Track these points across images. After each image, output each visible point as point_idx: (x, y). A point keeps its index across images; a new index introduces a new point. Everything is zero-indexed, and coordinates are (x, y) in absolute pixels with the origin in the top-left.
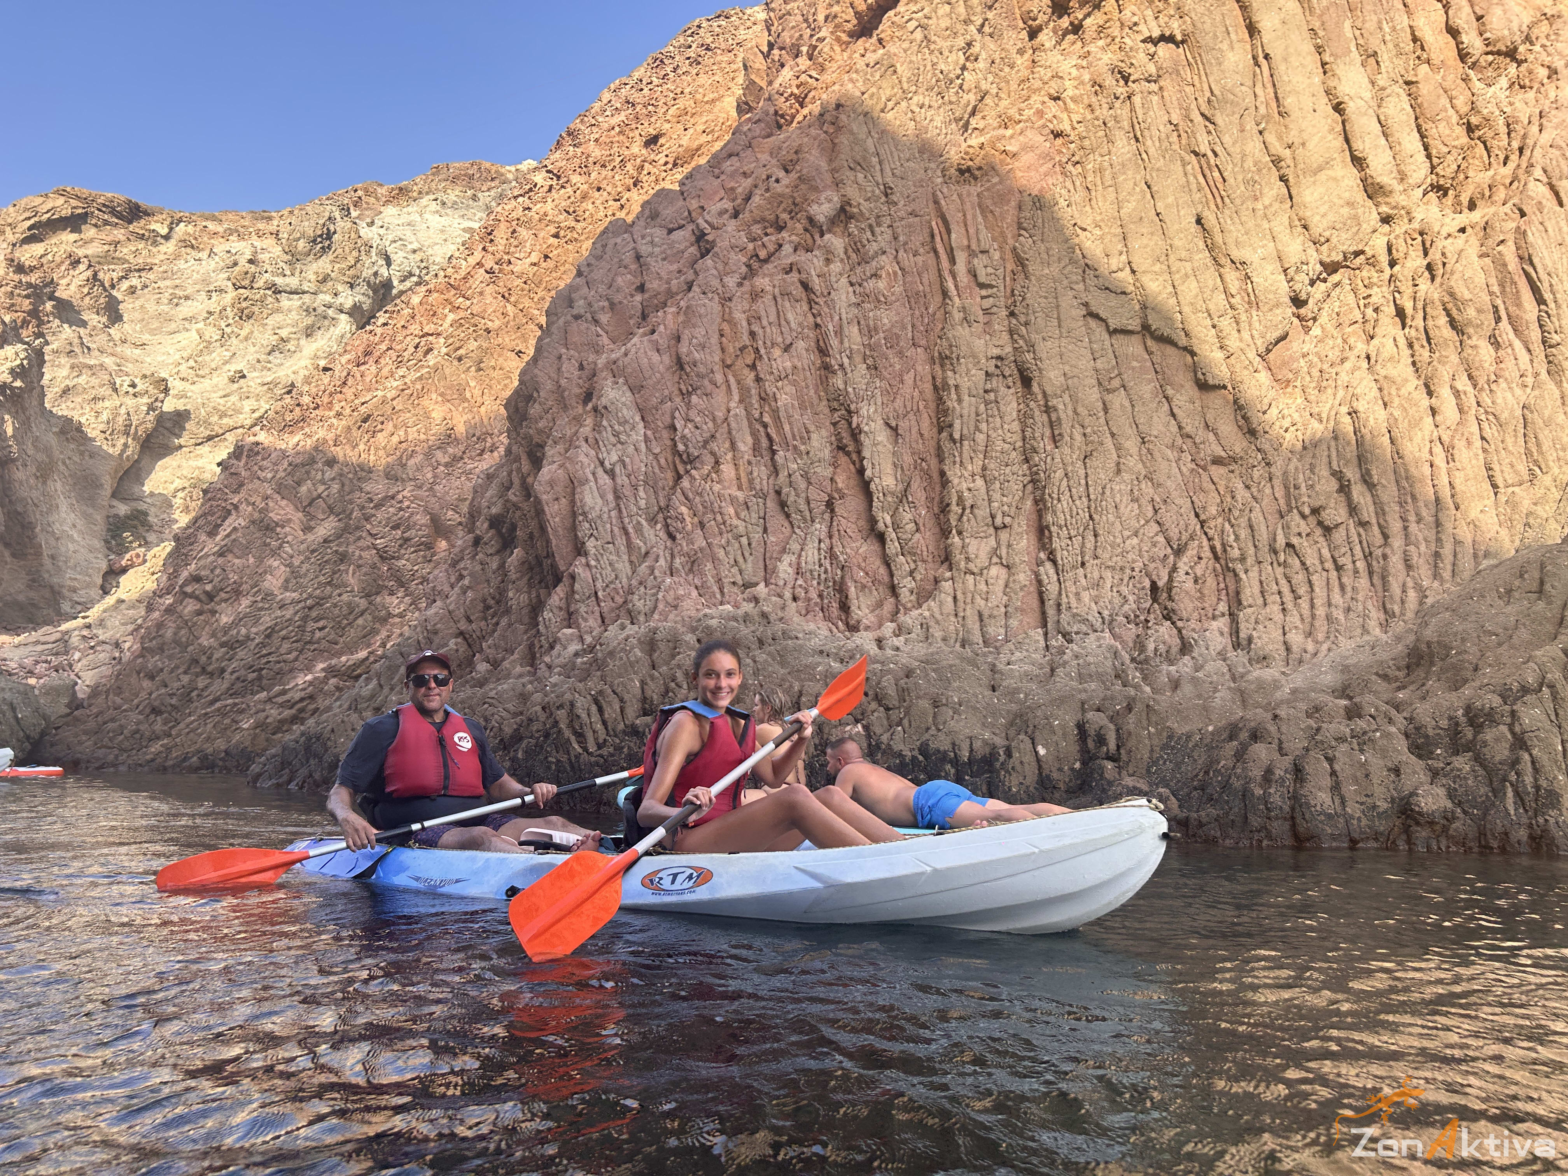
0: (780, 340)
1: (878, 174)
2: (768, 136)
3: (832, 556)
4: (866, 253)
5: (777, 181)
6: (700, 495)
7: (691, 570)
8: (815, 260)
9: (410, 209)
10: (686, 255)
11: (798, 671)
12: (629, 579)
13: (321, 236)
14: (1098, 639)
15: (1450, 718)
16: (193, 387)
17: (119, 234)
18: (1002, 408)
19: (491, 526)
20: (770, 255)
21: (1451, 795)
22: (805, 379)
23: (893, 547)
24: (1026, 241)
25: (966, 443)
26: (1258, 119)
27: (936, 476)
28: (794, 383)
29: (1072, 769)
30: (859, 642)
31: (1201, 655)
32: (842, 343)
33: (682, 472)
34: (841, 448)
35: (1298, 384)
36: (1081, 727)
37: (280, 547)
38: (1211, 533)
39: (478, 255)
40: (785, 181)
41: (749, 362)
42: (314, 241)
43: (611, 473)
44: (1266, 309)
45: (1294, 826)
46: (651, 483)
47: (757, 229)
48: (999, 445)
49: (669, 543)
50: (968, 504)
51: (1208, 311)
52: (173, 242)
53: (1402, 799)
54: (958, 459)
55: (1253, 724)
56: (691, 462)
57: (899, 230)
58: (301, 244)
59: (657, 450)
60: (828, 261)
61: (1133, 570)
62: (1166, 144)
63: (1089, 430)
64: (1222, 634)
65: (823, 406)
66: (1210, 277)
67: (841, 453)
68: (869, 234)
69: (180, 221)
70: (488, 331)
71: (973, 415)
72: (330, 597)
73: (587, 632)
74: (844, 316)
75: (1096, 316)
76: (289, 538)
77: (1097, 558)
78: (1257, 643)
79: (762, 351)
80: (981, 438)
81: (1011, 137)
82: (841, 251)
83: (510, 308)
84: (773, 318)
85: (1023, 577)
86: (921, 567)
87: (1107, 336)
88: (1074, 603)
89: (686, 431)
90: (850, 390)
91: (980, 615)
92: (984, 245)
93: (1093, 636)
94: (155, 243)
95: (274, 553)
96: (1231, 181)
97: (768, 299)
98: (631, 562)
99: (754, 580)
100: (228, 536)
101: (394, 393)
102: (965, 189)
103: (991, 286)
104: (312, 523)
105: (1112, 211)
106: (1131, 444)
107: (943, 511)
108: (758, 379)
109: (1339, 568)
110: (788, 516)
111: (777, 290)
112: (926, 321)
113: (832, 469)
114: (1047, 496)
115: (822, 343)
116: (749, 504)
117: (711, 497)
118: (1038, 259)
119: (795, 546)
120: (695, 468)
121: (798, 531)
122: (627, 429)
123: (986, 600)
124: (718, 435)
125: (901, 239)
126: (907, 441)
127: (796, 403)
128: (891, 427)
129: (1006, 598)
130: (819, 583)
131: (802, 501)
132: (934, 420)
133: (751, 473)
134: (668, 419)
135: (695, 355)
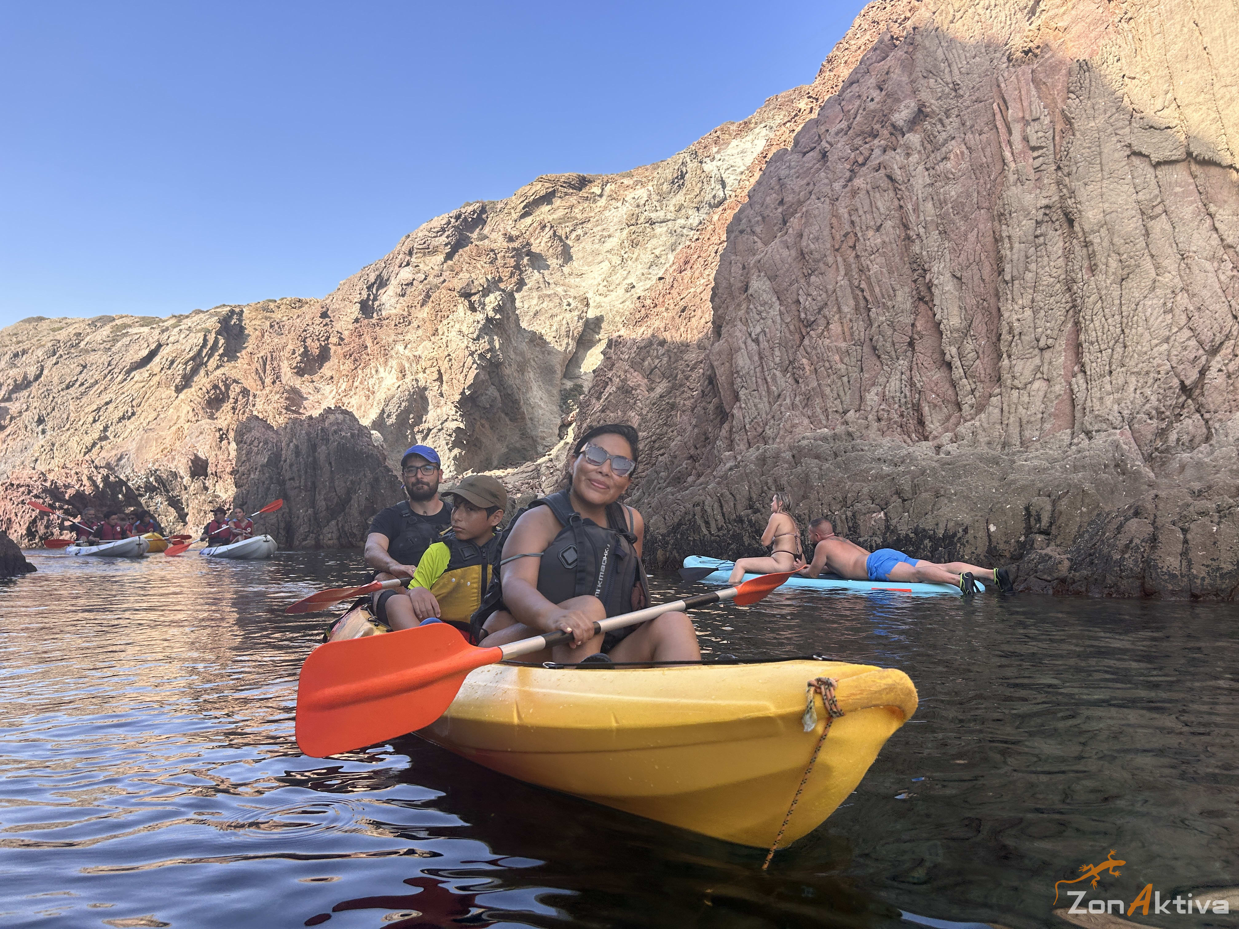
0: (872, 223)
1: (947, 76)
2: (884, 59)
3: (912, 384)
4: (936, 143)
5: (872, 100)
6: (815, 349)
7: (806, 405)
8: (897, 157)
9: (748, 138)
11: (856, 474)
12: (766, 414)
13: (677, 178)
16: (607, 300)
17: (573, 200)
18: (1049, 248)
20: (867, 159)
22: (892, 250)
23: (958, 372)
24: (1073, 102)
25: (1016, 282)
27: (994, 312)
28: (884, 255)
29: (1016, 542)
30: (912, 449)
31: (1218, 442)
32: (918, 217)
33: (804, 334)
34: (921, 299)
36: (1028, 509)
37: (635, 403)
40: (878, 98)
41: (851, 244)
42: (673, 182)
43: (757, 341)
45: (1143, 585)
46: (783, 344)
47: (858, 141)
48: (1047, 280)
49: (794, 386)
50: (1016, 332)
52: (604, 198)
54: (1009, 296)
56: (810, 325)
57: (966, 117)
58: (666, 187)
59: (788, 320)
60: (908, 155)
61: (1159, 373)
63: (1125, 256)
65: (906, 270)
67: (921, 303)
68: (939, 126)
69: (607, 182)
71: (1022, 259)
72: (666, 433)
73: (738, 454)
74: (920, 196)
75: (1139, 154)
76: (640, 397)
77: (1123, 365)
79: (859, 235)
80: (1029, 276)
82: (918, 145)
84: (867, 207)
85: (1059, 388)
86: (980, 386)
87: (1151, 170)
88: (1097, 405)
89: (807, 303)
90: (924, 253)
91: (1021, 422)
92: (1035, 115)
94: (595, 201)
95: (632, 408)
97: (862, 194)
98: (769, 402)
99: (850, 407)
100: (606, 399)
101: (702, 288)
102: (1022, 70)
103: (1041, 148)
104: (653, 386)
107: (998, 339)
108: (857, 256)
110: (879, 357)
111: (869, 186)
112: (989, 186)
113: (912, 316)
114: (1081, 319)
115: (904, 220)
116: (850, 351)
117: (823, 350)
118: (1084, 116)
119: (882, 380)
120: (813, 330)
121: (885, 367)
122: (767, 308)
123: (1027, 408)
124: (829, 303)
125: (968, 123)
126: (970, 286)
127: (884, 270)
128: (957, 278)
129: (1043, 406)
130: (900, 406)
131: (888, 345)
132: (995, 267)
133: (852, 328)
134: (795, 296)
135: (812, 246)
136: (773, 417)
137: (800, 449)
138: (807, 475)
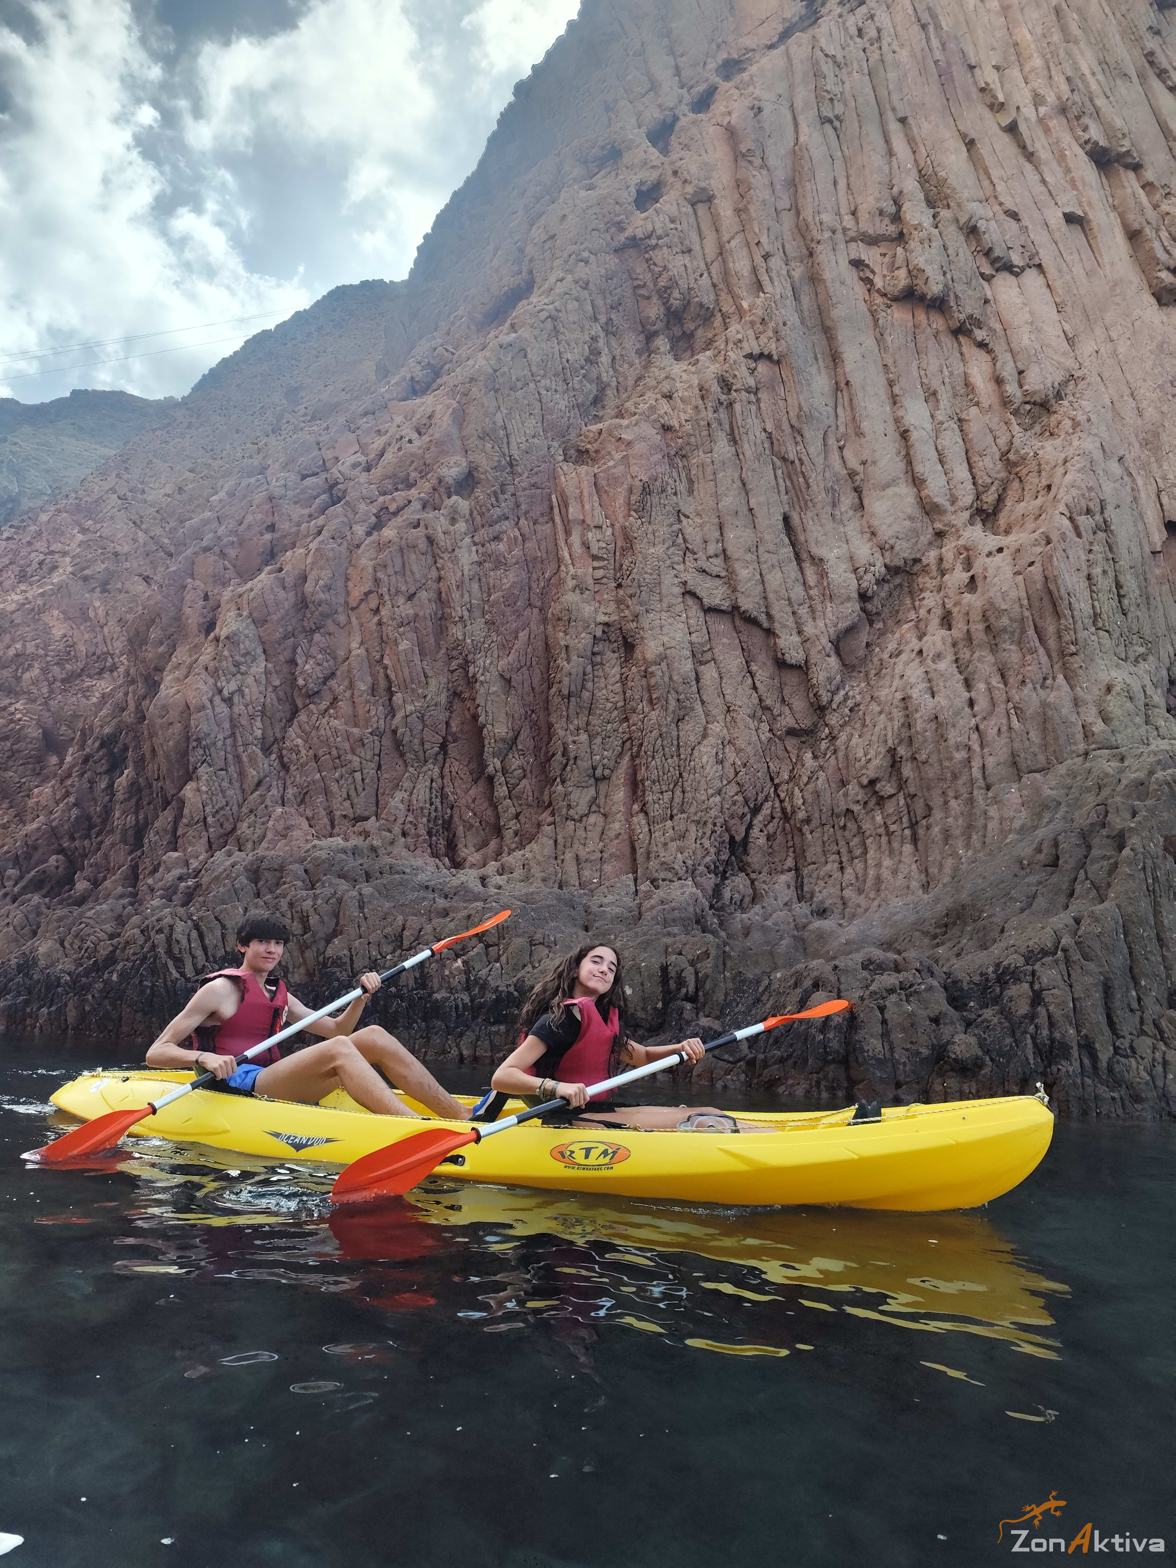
0: (404, 588)
1: (505, 446)
2: (404, 400)
3: (444, 796)
4: (490, 517)
5: (410, 441)
6: (317, 729)
7: (303, 801)
10: (318, 501)
11: (403, 905)
12: (240, 806)
14: (682, 887)
15: (981, 974)
18: (607, 670)
19: (102, 746)
20: (399, 510)
21: (981, 1044)
22: (426, 627)
23: (501, 791)
24: (635, 521)
25: (573, 699)
26: (839, 436)
27: (543, 727)
28: (416, 630)
29: (655, 1009)
30: (463, 878)
31: (770, 905)
32: (462, 596)
33: (300, 706)
34: (457, 695)
35: (863, 670)
36: (664, 969)
38: (782, 795)
39: (112, 480)
40: (417, 443)
41: (373, 606)
43: (229, 702)
44: (838, 601)
46: (268, 714)
47: (388, 484)
48: (603, 704)
49: (282, 774)
50: (572, 755)
51: (789, 599)
53: (941, 1046)
54: (565, 713)
55: (815, 974)
56: (309, 697)
57: (522, 499)
59: (277, 683)
60: (453, 521)
61: (715, 825)
62: (760, 449)
63: (682, 696)
64: (789, 887)
65: (442, 655)
66: (792, 569)
67: (456, 700)
68: (493, 499)
70: (116, 554)
71: (581, 675)
73: (192, 857)
74: (466, 572)
75: (693, 595)
77: (683, 812)
78: (819, 897)
79: (387, 598)
80: (586, 695)
81: (627, 427)
82: (467, 512)
83: (140, 534)
84: (398, 567)
85: (617, 826)
86: (526, 810)
87: (701, 614)
88: (662, 853)
89: (307, 667)
90: (469, 641)
91: (577, 858)
92: (598, 521)
93: (677, 884)
96: (814, 487)
97: (393, 550)
98: (243, 791)
99: (367, 813)
102: (583, 469)
103: (602, 559)
105: (711, 503)
106: (717, 711)
107: (549, 760)
108: (380, 623)
109: (889, 834)
110: (402, 755)
111: (403, 542)
112: (542, 584)
113: (447, 714)
114: (642, 753)
115: (443, 595)
116: (366, 741)
117: (329, 733)
118: (646, 540)
119: (407, 784)
120: (313, 703)
121: (411, 769)
122: (249, 661)
123: (584, 845)
124: (338, 673)
125: (523, 507)
126: (520, 692)
127: (416, 649)
128: (505, 679)
129: (601, 844)
130: (429, 821)
131: (416, 741)
132: (545, 676)
133: (369, 711)
134: (287, 654)
135: (322, 595)
136: (251, 811)
137: (318, 863)
138: (340, 901)
